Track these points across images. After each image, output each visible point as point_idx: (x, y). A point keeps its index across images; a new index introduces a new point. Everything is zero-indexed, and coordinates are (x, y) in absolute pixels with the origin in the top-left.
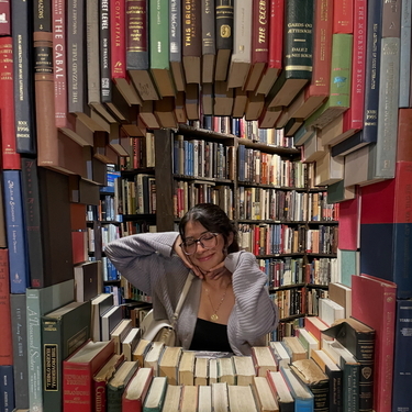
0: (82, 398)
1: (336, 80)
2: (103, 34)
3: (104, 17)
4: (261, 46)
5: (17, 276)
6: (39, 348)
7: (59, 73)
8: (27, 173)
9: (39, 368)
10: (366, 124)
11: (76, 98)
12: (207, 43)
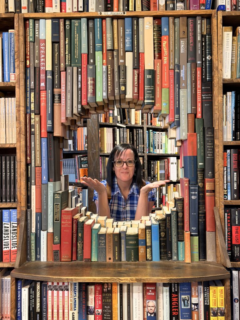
0: (69, 224)
1: (163, 104)
2: (79, 90)
3: (79, 83)
4: (136, 93)
5: (45, 177)
6: (52, 205)
7: (63, 103)
8: (49, 138)
9: (52, 213)
10: (175, 120)
11: (69, 112)
12: (116, 91)
